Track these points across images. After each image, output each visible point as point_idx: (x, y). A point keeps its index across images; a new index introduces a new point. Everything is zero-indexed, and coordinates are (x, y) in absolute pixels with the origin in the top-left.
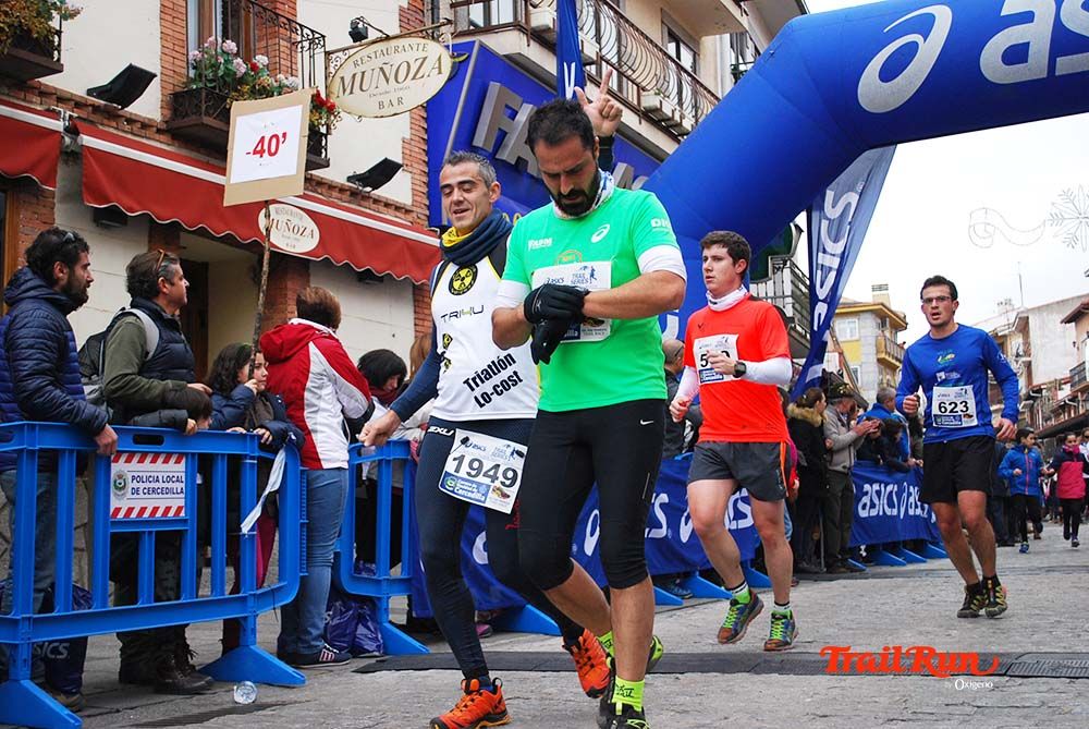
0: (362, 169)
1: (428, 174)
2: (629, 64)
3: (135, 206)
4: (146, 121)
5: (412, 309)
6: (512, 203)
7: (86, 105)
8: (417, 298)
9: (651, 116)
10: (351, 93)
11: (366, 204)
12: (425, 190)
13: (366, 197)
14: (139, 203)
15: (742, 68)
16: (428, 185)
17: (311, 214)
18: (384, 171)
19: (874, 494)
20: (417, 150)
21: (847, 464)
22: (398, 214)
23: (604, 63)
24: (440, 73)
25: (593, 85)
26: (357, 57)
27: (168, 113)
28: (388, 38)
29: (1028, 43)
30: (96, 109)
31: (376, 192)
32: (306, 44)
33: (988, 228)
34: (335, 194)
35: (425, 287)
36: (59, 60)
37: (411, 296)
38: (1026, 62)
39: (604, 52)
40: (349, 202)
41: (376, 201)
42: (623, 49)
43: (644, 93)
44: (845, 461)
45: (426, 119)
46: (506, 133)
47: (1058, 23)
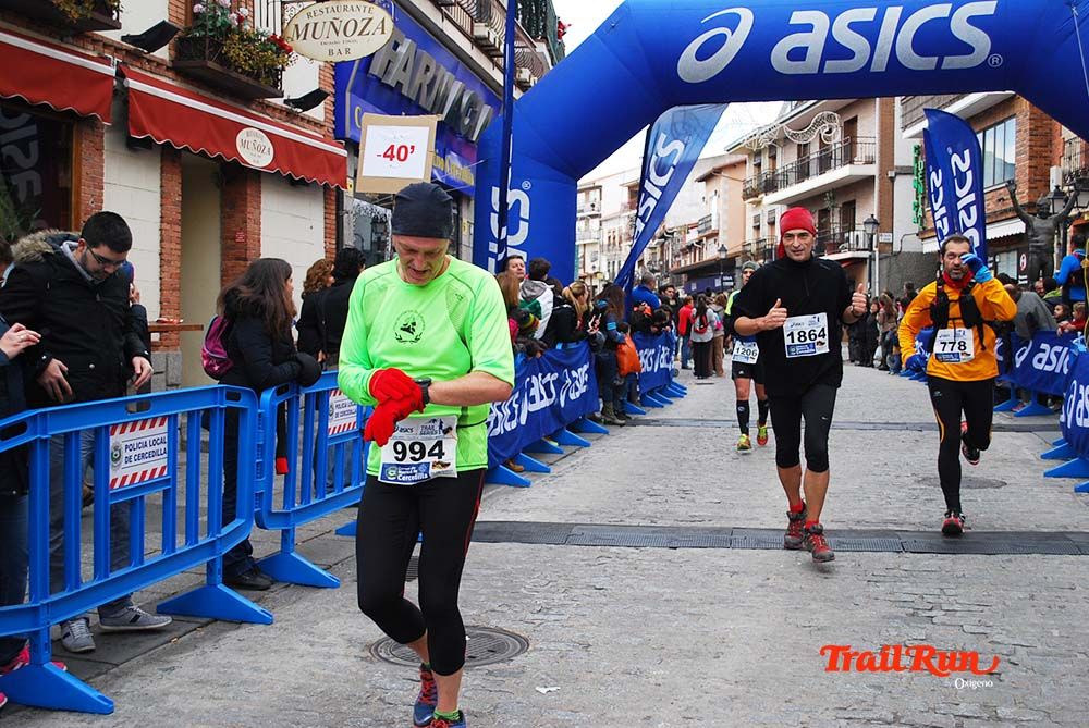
0: (299, 95)
3: (162, 136)
4: (160, 61)
7: (121, 50)
8: (326, 196)
9: (479, 43)
10: (305, 39)
11: (296, 121)
13: (296, 115)
14: (164, 133)
17: (269, 135)
18: (316, 98)
20: (328, 75)
22: (316, 129)
24: (383, 32)
25: (447, 21)
27: (172, 52)
30: (128, 52)
31: (305, 113)
34: (277, 115)
36: (118, 18)
37: (323, 196)
41: (302, 119)
47: (830, 36)
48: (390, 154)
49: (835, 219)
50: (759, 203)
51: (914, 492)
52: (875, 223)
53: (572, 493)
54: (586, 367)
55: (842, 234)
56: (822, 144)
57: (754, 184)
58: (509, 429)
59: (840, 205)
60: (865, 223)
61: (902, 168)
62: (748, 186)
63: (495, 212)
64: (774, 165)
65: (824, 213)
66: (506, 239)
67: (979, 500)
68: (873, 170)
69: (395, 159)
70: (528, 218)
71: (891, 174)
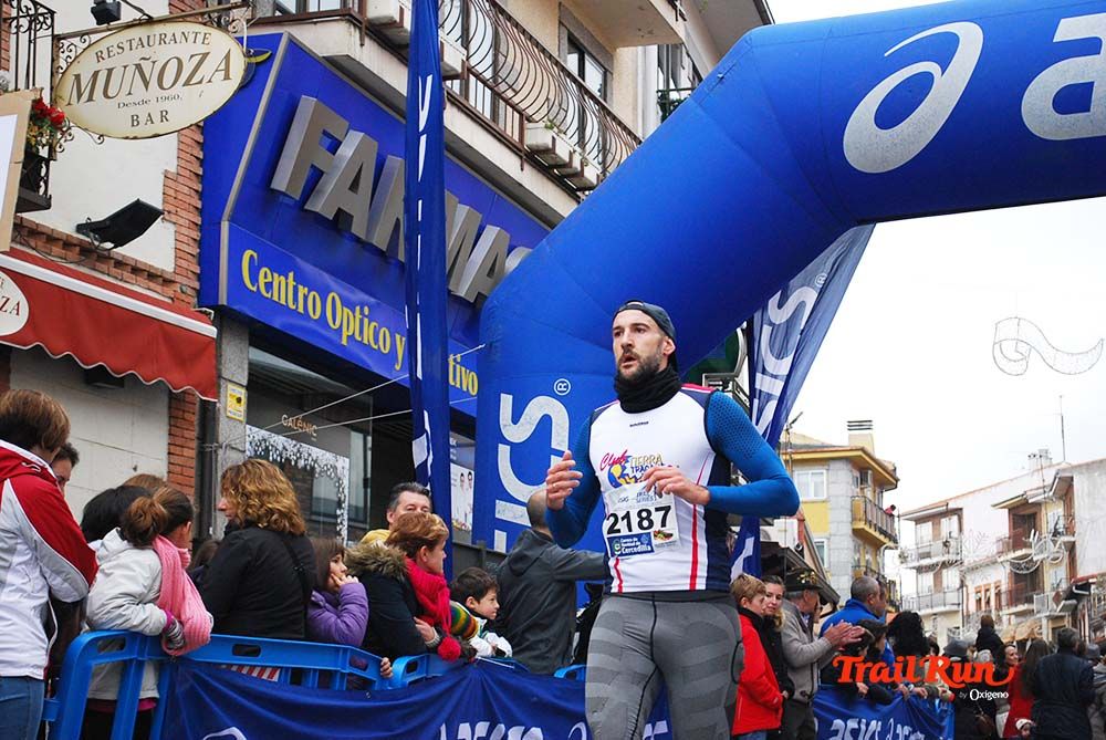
0: (101, 213)
1: (201, 228)
2: (510, 80)
5: (166, 428)
6: (327, 278)
8: (175, 413)
9: (539, 159)
11: (104, 267)
12: (196, 251)
13: (105, 257)
15: (674, 96)
16: (200, 243)
17: (17, 278)
18: (136, 219)
19: (848, 734)
20: (186, 190)
21: (808, 689)
22: (152, 285)
23: (472, 79)
24: (227, 77)
25: (455, 110)
26: (103, 46)
28: (150, 21)
29: (1093, 83)
31: (119, 250)
32: (24, 22)
33: (1023, 348)
34: (57, 250)
35: (188, 398)
37: (165, 410)
38: (1089, 110)
39: (473, 62)
40: (78, 263)
41: (119, 264)
42: (501, 59)
43: (531, 125)
44: (807, 684)
45: (202, 146)
46: (321, 173)
70: (564, 448)
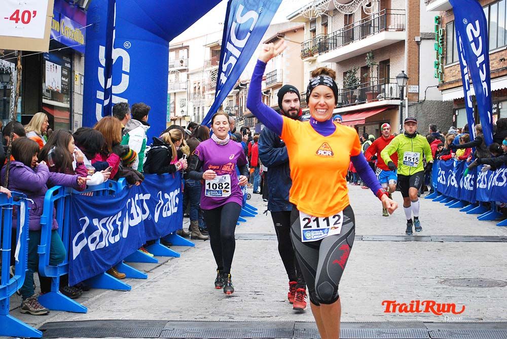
48: (15, 17)
49: (374, 74)
50: (314, 61)
51: (437, 291)
52: (405, 77)
53: (164, 296)
54: (177, 192)
55: (379, 86)
56: (363, 15)
57: (310, 46)
58: (113, 242)
59: (378, 64)
60: (398, 77)
61: (426, 34)
62: (305, 47)
63: (102, 66)
64: (326, 30)
65: (365, 69)
66: (111, 88)
67: (489, 297)
68: (403, 36)
69: (20, 22)
70: (128, 71)
71: (418, 39)
